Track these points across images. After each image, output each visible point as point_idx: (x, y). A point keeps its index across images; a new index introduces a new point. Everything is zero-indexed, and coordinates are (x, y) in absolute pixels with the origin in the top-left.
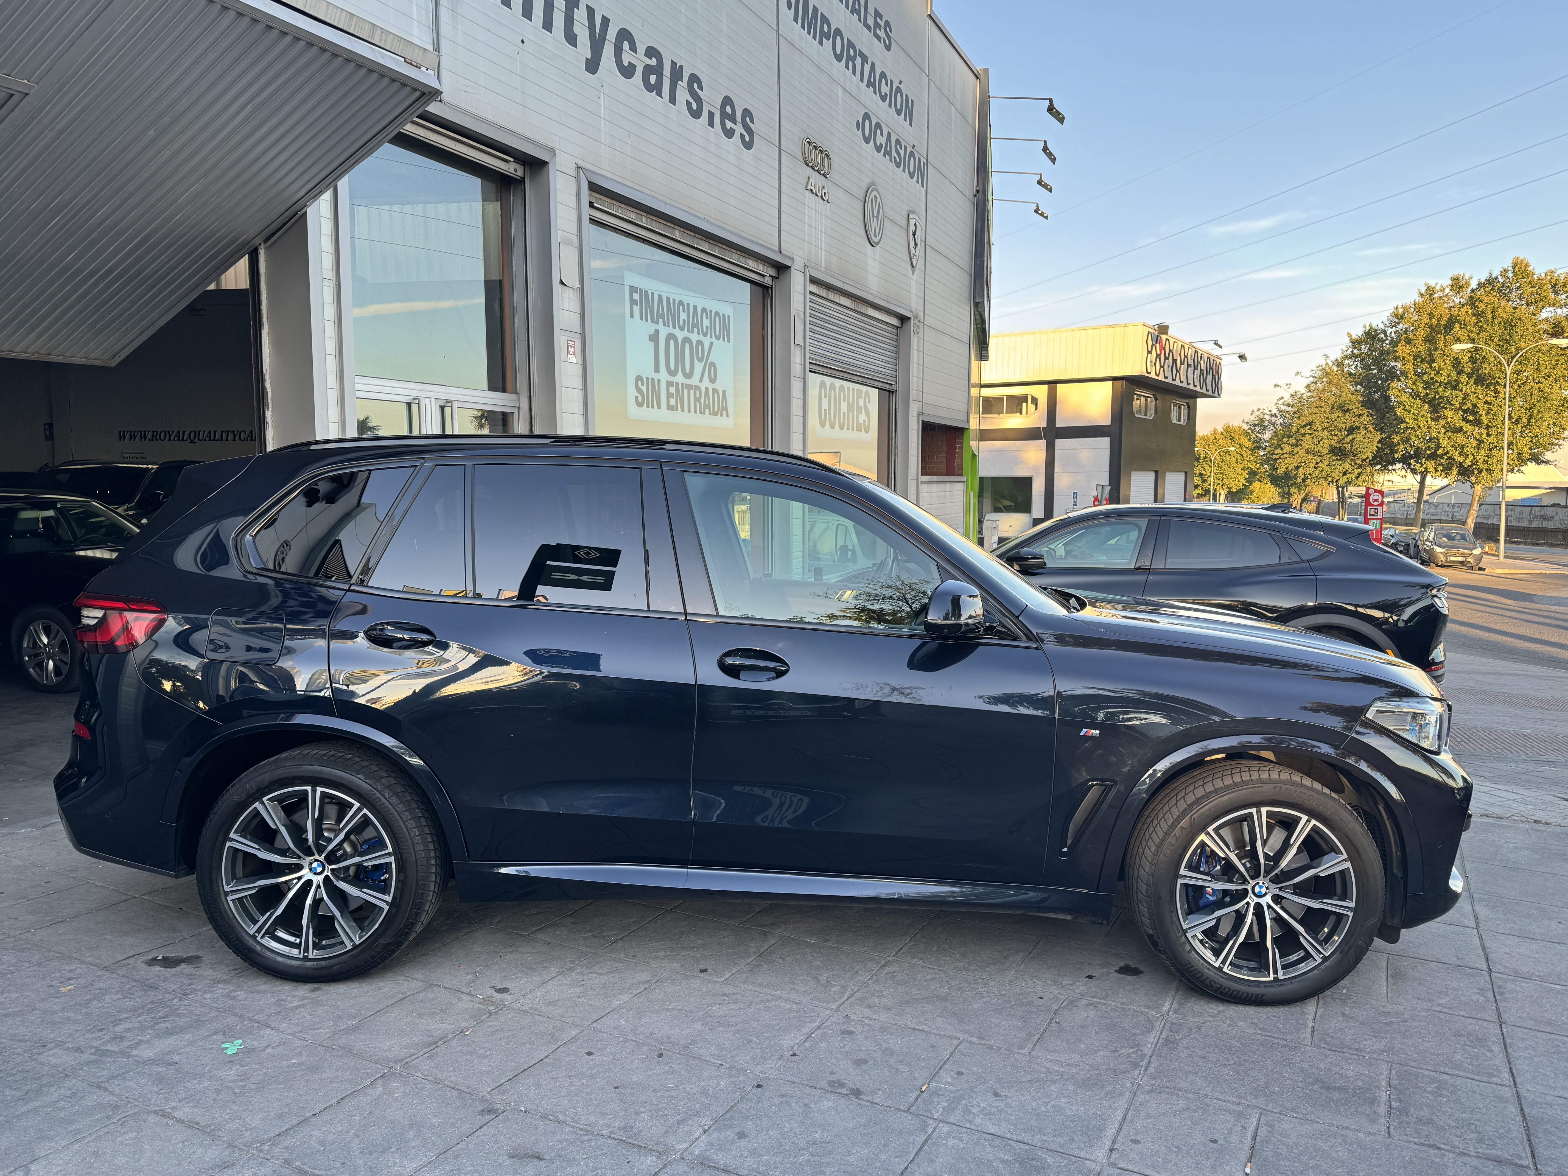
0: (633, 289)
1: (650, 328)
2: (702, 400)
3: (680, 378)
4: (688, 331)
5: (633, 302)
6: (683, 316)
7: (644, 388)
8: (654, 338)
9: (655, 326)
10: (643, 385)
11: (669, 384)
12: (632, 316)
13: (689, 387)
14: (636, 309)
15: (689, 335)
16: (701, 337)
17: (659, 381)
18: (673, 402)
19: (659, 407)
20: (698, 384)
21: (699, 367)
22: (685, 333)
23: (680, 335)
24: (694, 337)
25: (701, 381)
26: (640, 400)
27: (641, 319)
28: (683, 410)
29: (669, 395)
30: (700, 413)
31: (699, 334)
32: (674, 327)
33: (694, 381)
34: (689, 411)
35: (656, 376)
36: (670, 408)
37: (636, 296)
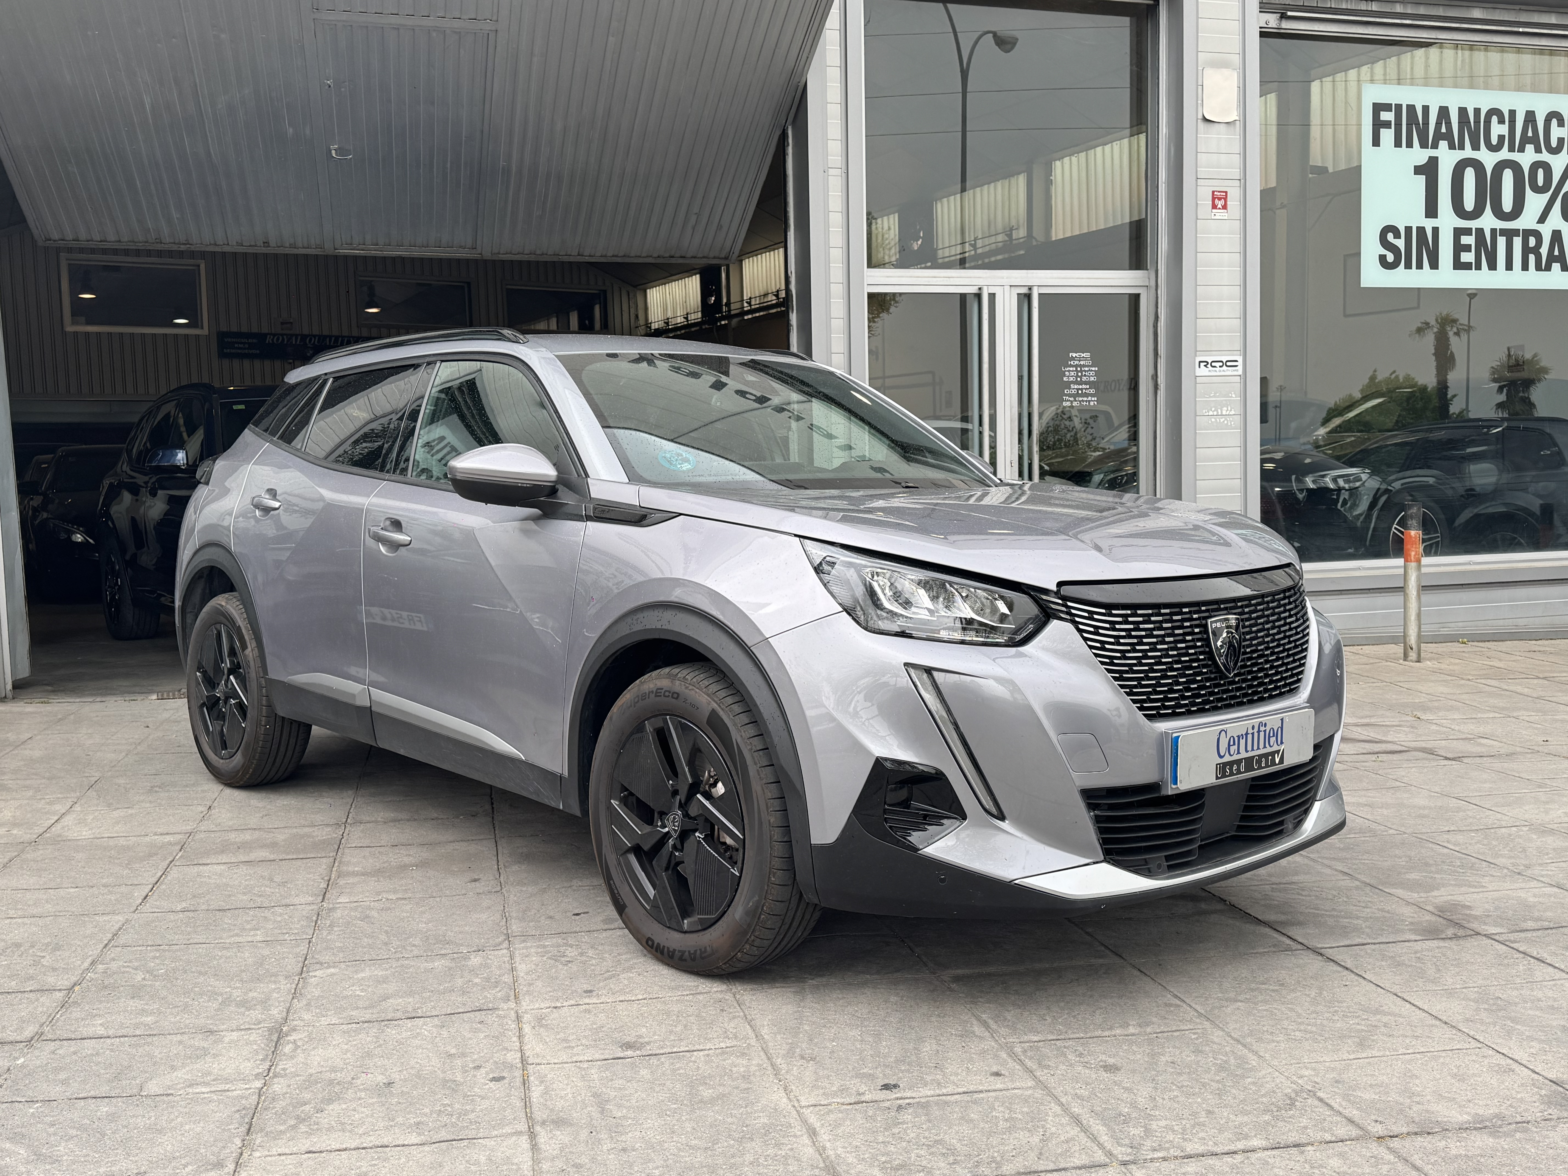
0: (1378, 108)
1: (1420, 156)
2: (1544, 250)
3: (1488, 221)
4: (1511, 149)
5: (1378, 125)
6: (1498, 130)
7: (1400, 243)
8: (1429, 170)
9: (1430, 152)
10: (1397, 235)
11: (1459, 232)
12: (1376, 142)
13: (1510, 234)
14: (1387, 135)
15: (1515, 156)
16: (1545, 156)
17: (1436, 230)
18: (1468, 257)
19: (1434, 265)
20: (1533, 225)
21: (1535, 202)
22: (1505, 154)
23: (1489, 159)
24: (1527, 158)
25: (1542, 220)
26: (1390, 257)
27: (1398, 144)
28: (1492, 266)
29: (1459, 248)
30: (1538, 268)
31: (1538, 150)
32: (1476, 147)
33: (1527, 220)
34: (1509, 266)
35: (1429, 224)
36: (1459, 265)
37: (1386, 116)
